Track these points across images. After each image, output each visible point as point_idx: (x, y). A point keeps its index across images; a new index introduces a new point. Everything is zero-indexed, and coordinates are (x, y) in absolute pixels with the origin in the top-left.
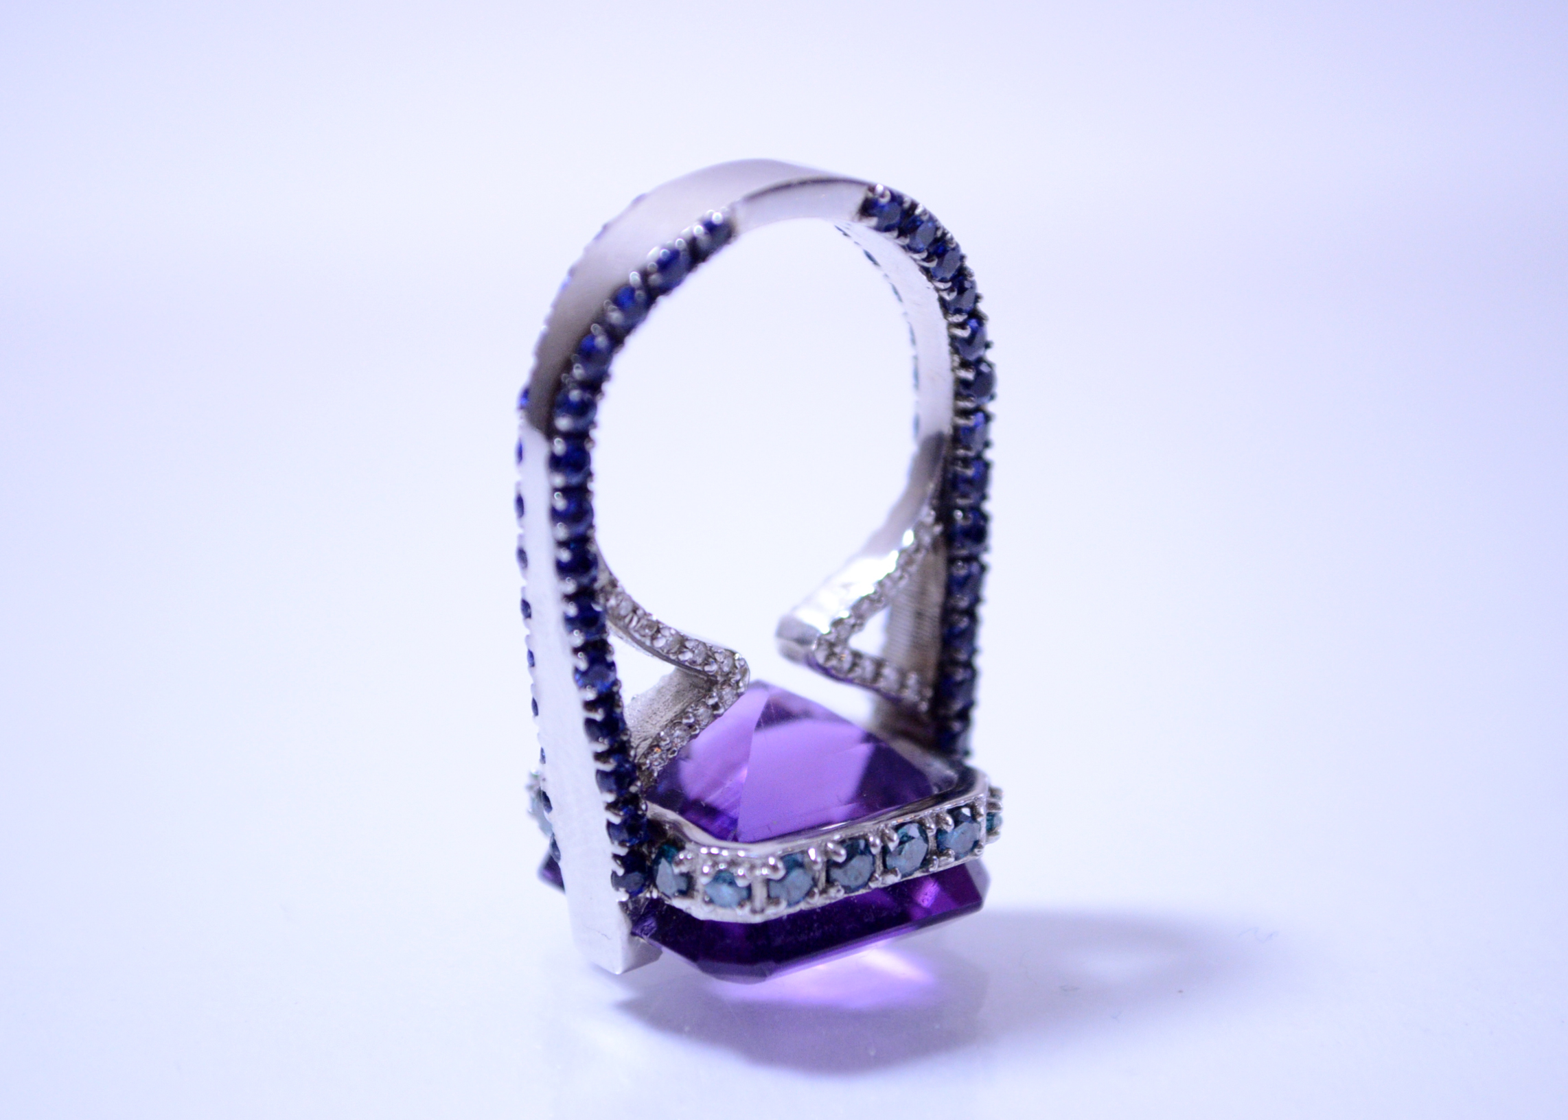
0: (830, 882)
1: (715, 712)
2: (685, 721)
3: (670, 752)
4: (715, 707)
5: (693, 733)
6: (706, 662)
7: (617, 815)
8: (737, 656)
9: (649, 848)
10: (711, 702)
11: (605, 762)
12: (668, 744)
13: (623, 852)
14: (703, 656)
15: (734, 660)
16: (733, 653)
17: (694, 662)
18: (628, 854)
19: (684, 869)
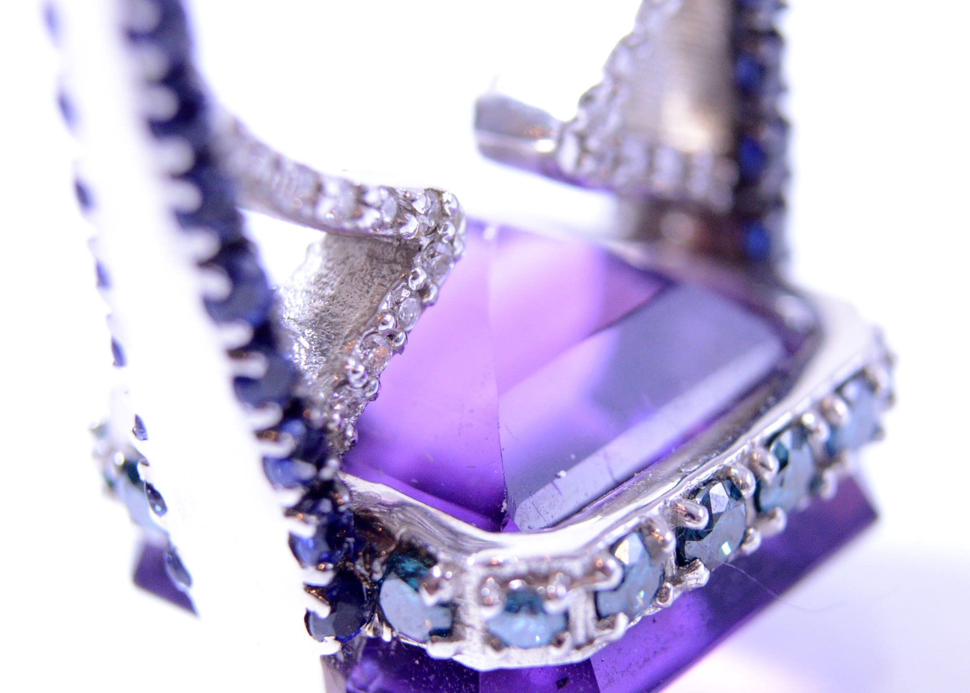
0: (683, 561)
1: (425, 300)
2: (382, 328)
3: (367, 389)
4: (423, 291)
5: (397, 345)
6: (399, 220)
7: (305, 522)
8: (445, 197)
9: (369, 563)
10: (414, 285)
11: (277, 440)
12: (363, 377)
13: (323, 579)
14: (394, 212)
15: (441, 202)
16: (439, 193)
17: (382, 225)
18: (335, 580)
19: (445, 594)
